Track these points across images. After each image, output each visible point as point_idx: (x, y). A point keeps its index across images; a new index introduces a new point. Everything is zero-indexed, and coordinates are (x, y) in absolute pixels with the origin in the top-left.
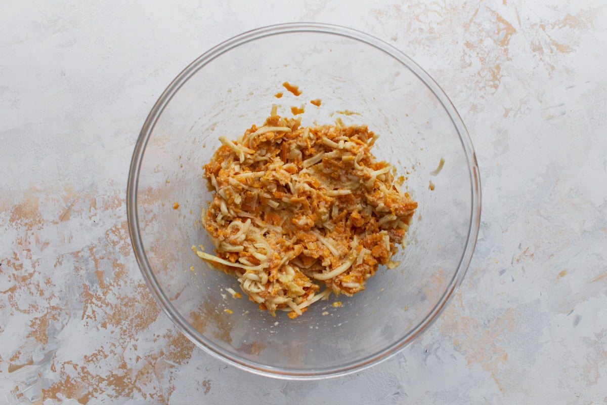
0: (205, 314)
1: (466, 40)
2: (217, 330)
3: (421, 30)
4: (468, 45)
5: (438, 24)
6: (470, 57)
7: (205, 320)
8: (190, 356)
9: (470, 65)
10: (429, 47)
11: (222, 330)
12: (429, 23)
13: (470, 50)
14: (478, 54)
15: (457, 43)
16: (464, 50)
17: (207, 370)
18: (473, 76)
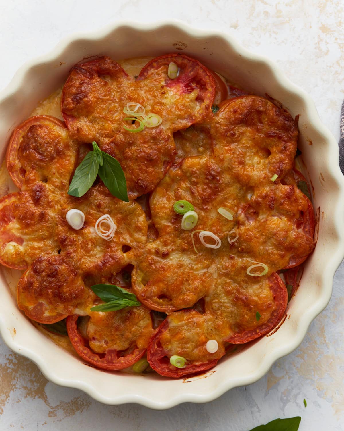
0: (14, 364)
1: (322, 23)
2: (29, 385)
3: (266, 13)
4: (324, 29)
5: (286, 5)
6: (327, 43)
7: (14, 373)
8: (2, 411)
9: (327, 53)
10: (277, 34)
11: (35, 384)
12: (276, 5)
13: (326, 35)
14: (336, 39)
15: (311, 27)
16: (319, 36)
17: (22, 427)
18: (330, 67)
